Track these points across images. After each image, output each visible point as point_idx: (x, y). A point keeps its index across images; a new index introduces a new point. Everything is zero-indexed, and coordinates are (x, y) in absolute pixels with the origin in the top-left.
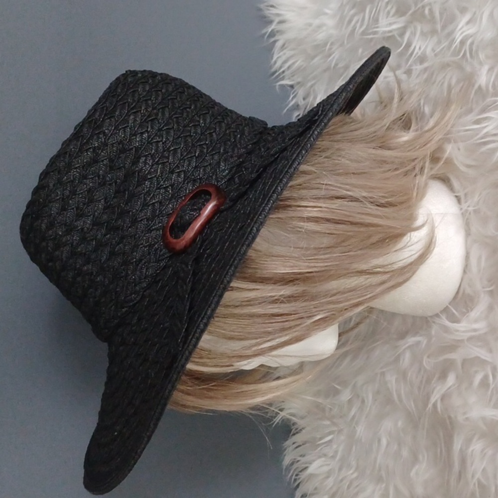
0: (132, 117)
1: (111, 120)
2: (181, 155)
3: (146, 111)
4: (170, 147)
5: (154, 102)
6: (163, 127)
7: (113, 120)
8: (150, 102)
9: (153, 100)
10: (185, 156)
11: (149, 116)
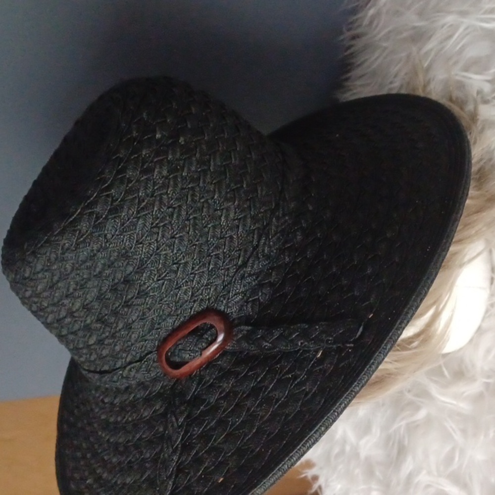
0: (141, 222)
1: (115, 221)
2: (193, 268)
3: (159, 213)
4: (181, 260)
5: (170, 196)
6: (176, 234)
7: (117, 221)
8: (165, 197)
9: (169, 194)
10: (196, 270)
11: (162, 220)
